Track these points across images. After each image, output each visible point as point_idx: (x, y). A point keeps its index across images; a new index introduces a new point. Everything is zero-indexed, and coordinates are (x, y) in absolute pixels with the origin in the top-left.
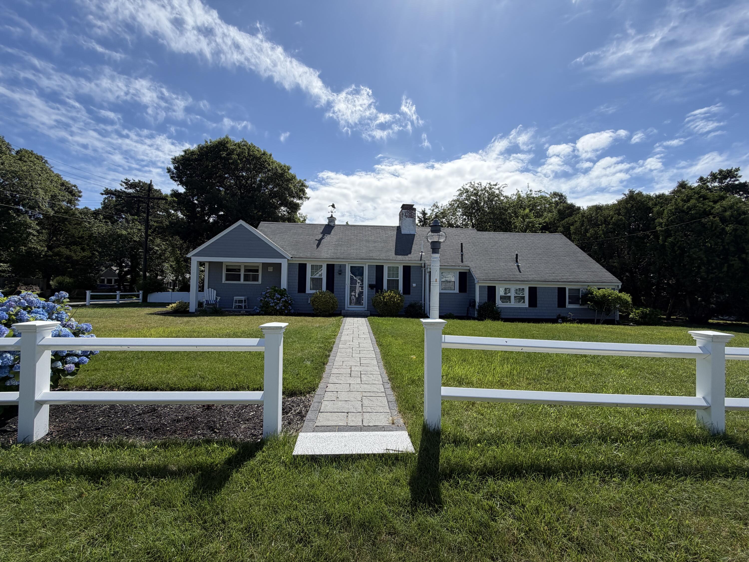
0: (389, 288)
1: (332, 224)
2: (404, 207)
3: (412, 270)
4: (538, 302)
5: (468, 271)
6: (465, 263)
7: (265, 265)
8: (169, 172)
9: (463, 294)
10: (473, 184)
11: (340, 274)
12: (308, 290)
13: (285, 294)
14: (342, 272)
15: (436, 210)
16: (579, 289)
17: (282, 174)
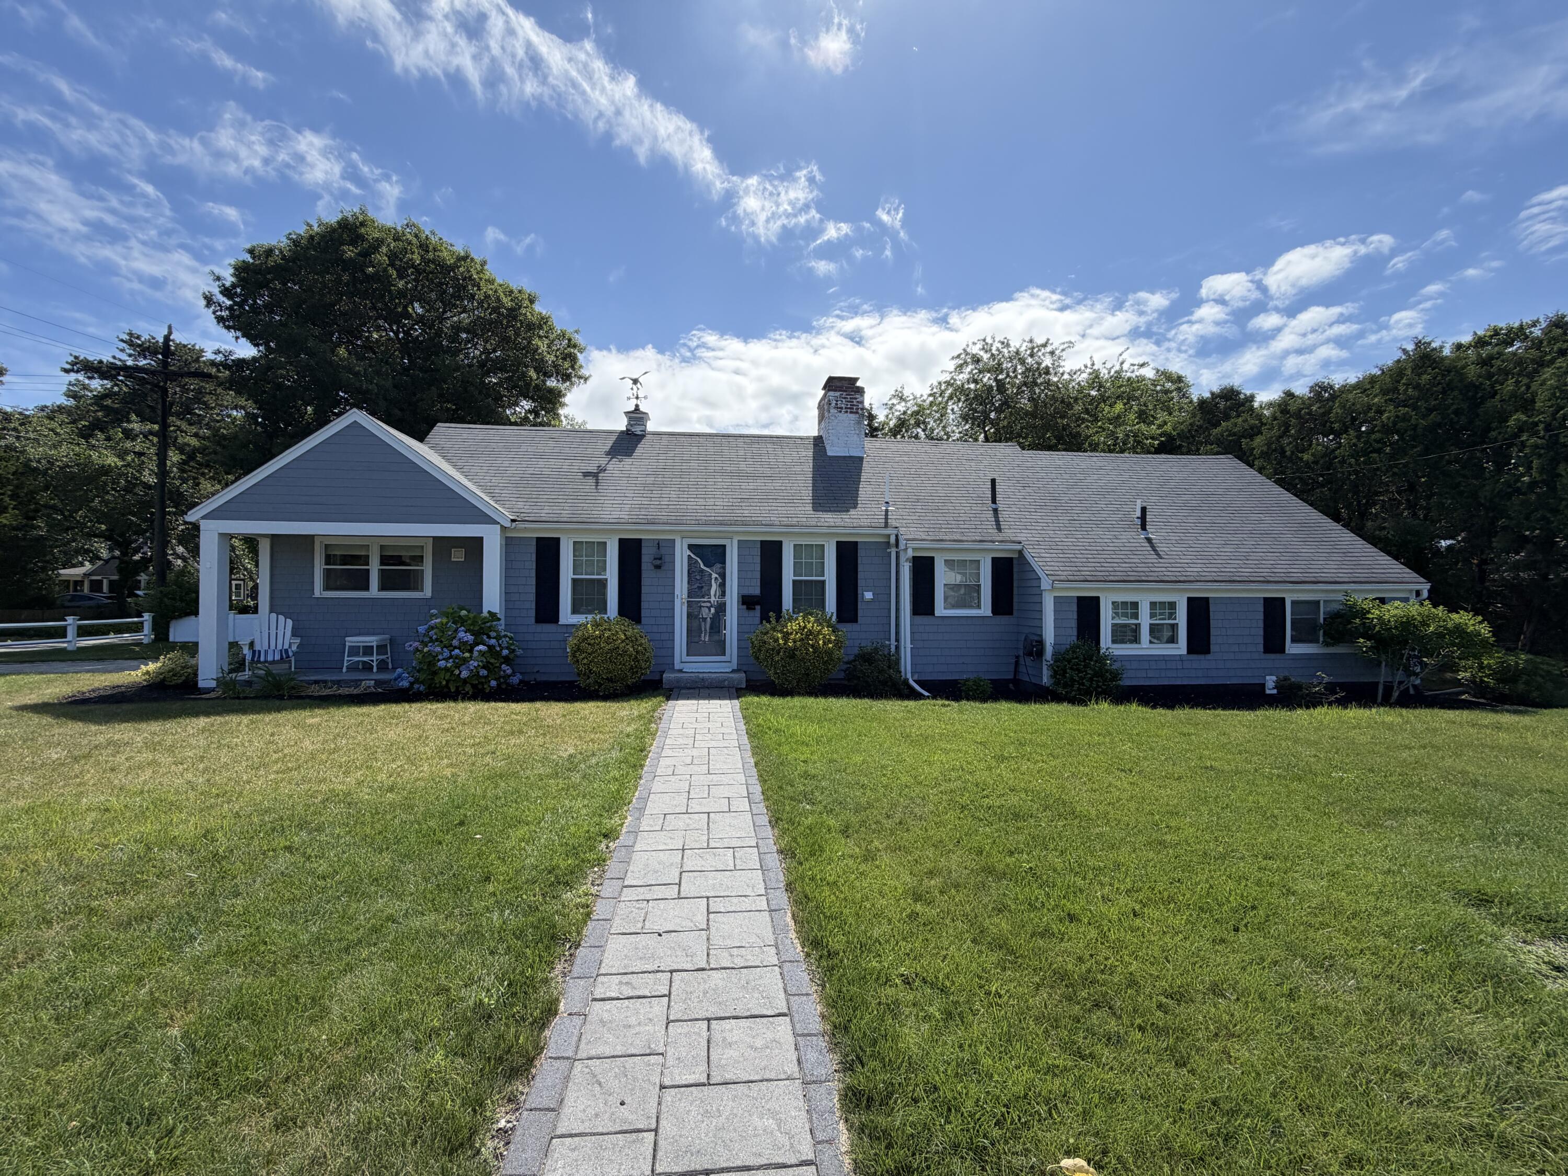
0: (797, 606)
1: (637, 430)
2: (833, 384)
3: (861, 553)
4: (1213, 640)
5: (1015, 556)
6: (1008, 533)
7: (442, 544)
8: (208, 305)
9: (1003, 619)
10: (989, 340)
11: (658, 567)
12: (566, 616)
13: (491, 628)
14: (663, 562)
15: (901, 407)
16: (1318, 602)
17: (511, 310)
